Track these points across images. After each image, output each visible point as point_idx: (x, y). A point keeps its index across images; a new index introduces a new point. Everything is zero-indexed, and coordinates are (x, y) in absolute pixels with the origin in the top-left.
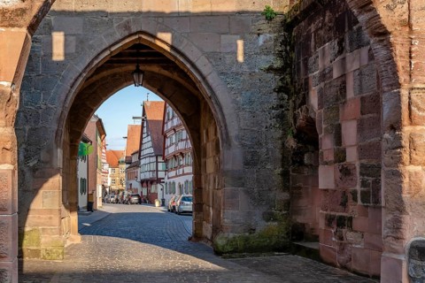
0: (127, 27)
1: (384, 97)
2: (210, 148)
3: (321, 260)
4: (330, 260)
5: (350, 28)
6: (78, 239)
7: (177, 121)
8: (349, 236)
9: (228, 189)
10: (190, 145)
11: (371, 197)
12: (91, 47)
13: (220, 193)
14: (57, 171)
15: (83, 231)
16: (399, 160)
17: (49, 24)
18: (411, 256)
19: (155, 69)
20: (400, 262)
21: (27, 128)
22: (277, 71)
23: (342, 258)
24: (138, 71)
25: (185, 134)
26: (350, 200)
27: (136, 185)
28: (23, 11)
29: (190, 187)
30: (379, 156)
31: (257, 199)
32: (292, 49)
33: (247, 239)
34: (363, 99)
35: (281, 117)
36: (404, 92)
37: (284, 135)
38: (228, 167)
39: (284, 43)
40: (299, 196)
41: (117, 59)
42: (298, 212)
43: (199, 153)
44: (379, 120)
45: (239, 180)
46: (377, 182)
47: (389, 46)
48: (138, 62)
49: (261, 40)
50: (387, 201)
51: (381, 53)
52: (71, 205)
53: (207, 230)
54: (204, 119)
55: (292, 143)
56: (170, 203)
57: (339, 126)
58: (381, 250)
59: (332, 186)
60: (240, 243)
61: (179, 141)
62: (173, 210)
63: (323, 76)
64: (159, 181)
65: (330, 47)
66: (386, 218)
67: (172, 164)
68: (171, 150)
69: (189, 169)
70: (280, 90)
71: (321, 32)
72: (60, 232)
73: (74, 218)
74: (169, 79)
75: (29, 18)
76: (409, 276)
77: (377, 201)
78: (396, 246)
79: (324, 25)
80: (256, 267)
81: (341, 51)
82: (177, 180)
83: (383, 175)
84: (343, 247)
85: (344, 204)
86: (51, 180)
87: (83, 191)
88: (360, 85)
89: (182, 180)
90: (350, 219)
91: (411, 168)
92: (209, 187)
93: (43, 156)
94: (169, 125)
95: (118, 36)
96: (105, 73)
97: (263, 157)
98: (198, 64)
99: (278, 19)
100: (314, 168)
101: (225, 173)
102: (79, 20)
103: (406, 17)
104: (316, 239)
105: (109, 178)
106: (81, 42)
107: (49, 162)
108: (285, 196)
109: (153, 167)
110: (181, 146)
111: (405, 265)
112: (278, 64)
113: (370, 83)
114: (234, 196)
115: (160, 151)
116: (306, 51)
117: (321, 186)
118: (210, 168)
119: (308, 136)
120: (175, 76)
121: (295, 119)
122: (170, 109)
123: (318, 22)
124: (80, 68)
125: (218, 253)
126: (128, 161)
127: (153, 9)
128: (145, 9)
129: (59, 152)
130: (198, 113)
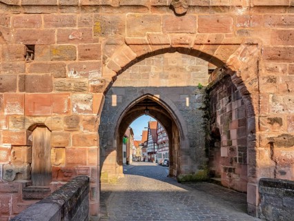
0: (142, 92)
1: (248, 120)
2: (176, 140)
3: (222, 185)
4: (226, 185)
5: (234, 92)
6: (123, 176)
7: (162, 129)
8: (234, 176)
9: (183, 156)
10: (167, 139)
11: (243, 160)
12: (128, 100)
13: (180, 158)
14: (115, 149)
15: (125, 173)
16: (254, 145)
17: (111, 91)
18: (260, 184)
19: (154, 108)
20: (255, 187)
21: (103, 132)
22: (203, 109)
23: (231, 185)
24: (147, 109)
25: (165, 134)
26: (234, 161)
27: (146, 154)
28: (102, 86)
29: (168, 155)
30: (246, 143)
31: (195, 160)
32: (210, 100)
33: (191, 177)
34: (239, 120)
35: (205, 128)
36: (257, 118)
37: (206, 135)
38: (183, 147)
39: (206, 98)
40: (213, 159)
41: (138, 105)
42: (212, 166)
43: (171, 141)
44: (246, 129)
45: (188, 153)
46: (245, 154)
47: (250, 99)
48: (147, 106)
49: (197, 97)
50: (250, 162)
51: (247, 102)
52: (120, 163)
53: (175, 173)
54: (173, 128)
55: (209, 138)
56: (159, 162)
57: (229, 132)
58: (247, 182)
59: (226, 156)
60: (188, 178)
61: (164, 137)
62: (161, 164)
63: (222, 111)
64: (155, 153)
65: (225, 99)
66: (249, 169)
67: (160, 146)
68: (160, 141)
69: (167, 148)
70: (204, 117)
71: (222, 94)
72: (116, 173)
73: (121, 167)
74: (159, 112)
75: (104, 89)
76: (259, 193)
77: (245, 162)
78: (254, 180)
79: (223, 90)
80: (195, 188)
81: (229, 101)
82: (162, 153)
83: (248, 152)
84: (231, 181)
85: (231, 163)
86: (112, 153)
87: (125, 157)
88: (238, 115)
89: (164, 153)
90: (234, 169)
91: (260, 149)
92: (176, 156)
93: (109, 143)
94: (159, 131)
95: (139, 96)
96: (133, 110)
97: (198, 144)
98: (171, 107)
99: (204, 88)
100: (219, 148)
101: (182, 150)
102: (124, 89)
103: (257, 87)
104: (220, 177)
105: (135, 151)
106: (124, 98)
107: (111, 145)
108: (207, 159)
109: (153, 147)
110: (164, 139)
111: (257, 188)
112: (204, 106)
113: (242, 114)
114: (185, 159)
115: (155, 141)
116: (215, 101)
117: (222, 155)
118: (176, 148)
119: (216, 136)
120: (162, 111)
121: (211, 128)
122: (159, 124)
123: (220, 89)
124: (124, 108)
125: (179, 182)
126: (143, 145)
127: (152, 86)
128: (149, 86)
129: (115, 142)
130: (171, 126)
